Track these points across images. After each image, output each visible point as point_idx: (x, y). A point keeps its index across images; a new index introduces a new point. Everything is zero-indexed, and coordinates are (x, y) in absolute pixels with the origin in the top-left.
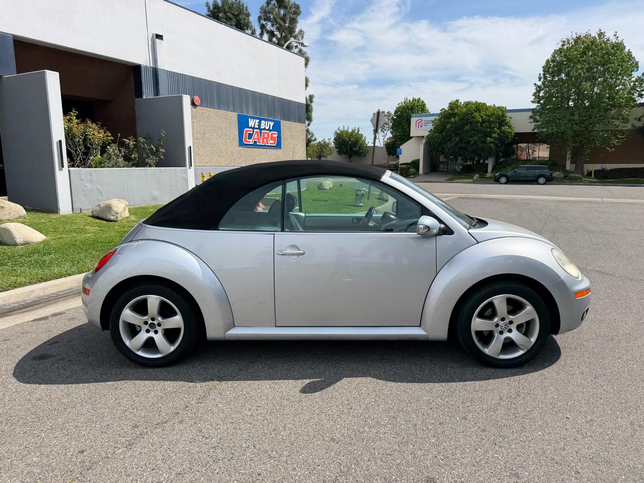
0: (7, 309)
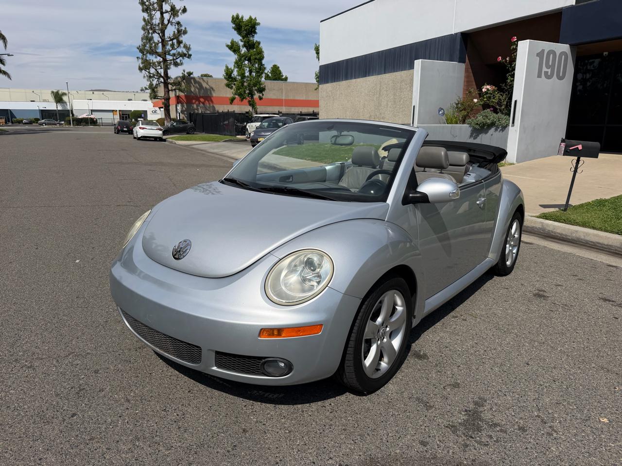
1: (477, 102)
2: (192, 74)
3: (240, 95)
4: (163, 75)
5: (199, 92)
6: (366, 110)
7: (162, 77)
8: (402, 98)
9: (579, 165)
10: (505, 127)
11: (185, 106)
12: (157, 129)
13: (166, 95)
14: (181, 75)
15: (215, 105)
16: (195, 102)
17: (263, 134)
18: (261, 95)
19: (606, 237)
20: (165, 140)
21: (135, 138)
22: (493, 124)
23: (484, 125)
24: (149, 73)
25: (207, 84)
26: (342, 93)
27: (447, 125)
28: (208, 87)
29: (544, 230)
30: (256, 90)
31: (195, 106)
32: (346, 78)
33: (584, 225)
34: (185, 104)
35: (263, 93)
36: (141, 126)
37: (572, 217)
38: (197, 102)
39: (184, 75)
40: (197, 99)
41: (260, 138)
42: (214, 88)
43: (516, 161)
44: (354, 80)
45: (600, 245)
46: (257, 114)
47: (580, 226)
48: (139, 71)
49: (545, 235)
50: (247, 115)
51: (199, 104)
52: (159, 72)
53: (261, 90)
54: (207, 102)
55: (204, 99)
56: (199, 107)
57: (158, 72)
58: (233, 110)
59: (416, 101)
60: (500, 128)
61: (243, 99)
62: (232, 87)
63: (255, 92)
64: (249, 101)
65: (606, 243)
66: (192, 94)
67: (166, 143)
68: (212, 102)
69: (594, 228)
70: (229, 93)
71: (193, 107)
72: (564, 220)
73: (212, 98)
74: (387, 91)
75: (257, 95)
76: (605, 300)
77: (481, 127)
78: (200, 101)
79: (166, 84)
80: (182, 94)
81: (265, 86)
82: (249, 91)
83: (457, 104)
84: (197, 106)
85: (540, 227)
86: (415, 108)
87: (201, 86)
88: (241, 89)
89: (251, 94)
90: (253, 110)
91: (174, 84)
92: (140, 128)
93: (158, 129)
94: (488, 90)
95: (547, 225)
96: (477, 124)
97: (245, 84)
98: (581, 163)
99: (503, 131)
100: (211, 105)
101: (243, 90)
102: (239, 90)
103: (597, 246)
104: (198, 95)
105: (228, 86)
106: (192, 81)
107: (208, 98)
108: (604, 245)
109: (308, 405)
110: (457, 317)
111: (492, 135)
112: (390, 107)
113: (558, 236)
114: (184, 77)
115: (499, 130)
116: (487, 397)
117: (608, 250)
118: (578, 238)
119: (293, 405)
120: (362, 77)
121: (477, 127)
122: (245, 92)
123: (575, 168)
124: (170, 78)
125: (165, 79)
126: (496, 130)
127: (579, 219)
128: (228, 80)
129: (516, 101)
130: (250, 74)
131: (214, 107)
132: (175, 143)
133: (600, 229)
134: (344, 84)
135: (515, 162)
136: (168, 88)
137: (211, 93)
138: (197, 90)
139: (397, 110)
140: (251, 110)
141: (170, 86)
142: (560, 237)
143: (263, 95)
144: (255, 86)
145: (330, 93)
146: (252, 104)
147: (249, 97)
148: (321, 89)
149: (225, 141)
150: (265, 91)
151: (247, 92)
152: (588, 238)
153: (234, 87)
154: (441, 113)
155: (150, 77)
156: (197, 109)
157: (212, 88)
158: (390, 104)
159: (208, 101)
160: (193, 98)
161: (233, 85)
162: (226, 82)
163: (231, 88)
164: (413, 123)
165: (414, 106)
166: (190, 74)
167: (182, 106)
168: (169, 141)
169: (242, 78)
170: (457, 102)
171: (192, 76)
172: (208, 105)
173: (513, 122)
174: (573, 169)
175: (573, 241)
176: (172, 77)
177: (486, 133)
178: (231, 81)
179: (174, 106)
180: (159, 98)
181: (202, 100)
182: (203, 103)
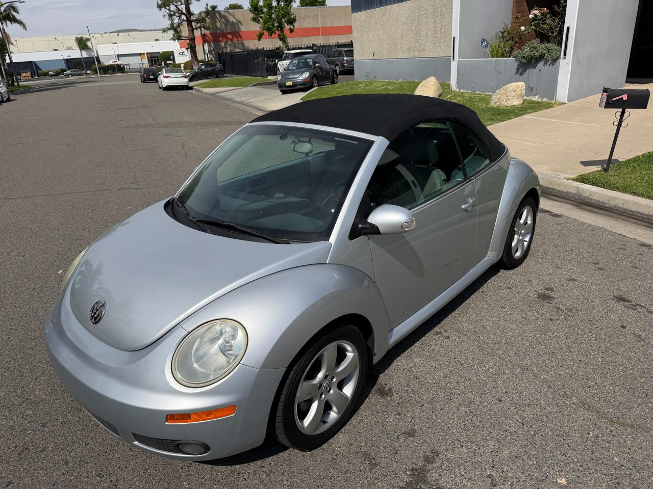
0: (588, 202)
1: (525, 30)
2: (216, 7)
3: (268, 29)
4: (184, 11)
5: (226, 28)
6: (404, 42)
7: (184, 14)
8: (442, 27)
9: (624, 118)
10: (555, 60)
11: (213, 46)
12: (182, 77)
13: (191, 34)
14: (205, 10)
15: (244, 41)
16: (223, 40)
17: (291, 76)
18: (292, 27)
19: (646, 205)
20: (191, 88)
21: (160, 88)
22: (541, 57)
23: (532, 58)
24: (170, 10)
25: (234, 17)
26: (376, 23)
27: (491, 59)
28: (235, 21)
29: (579, 195)
30: (286, 22)
31: (223, 44)
32: (381, 5)
33: (624, 190)
34: (212, 43)
35: (294, 24)
36: (165, 74)
37: (612, 179)
38: (225, 40)
39: (208, 9)
40: (224, 35)
41: (288, 81)
42: (242, 22)
43: (567, 100)
44: (389, 7)
45: (639, 215)
46: (288, 50)
47: (620, 191)
48: (158, 9)
49: (581, 201)
50: (278, 51)
51: (227, 41)
52: (180, 9)
53: (292, 21)
54: (235, 38)
55: (231, 35)
56: (227, 45)
57: (178, 8)
58: (262, 48)
59: (456, 32)
60: (550, 62)
61: (272, 33)
62: (260, 20)
63: (285, 24)
64: (279, 36)
65: (646, 213)
66: (219, 31)
67: (193, 91)
68: (241, 37)
69: (635, 194)
70: (257, 27)
71: (221, 46)
72: (603, 184)
73: (240, 33)
74: (426, 18)
75: (287, 27)
76: (621, 299)
77: (528, 61)
78: (227, 38)
79: (189, 22)
80: (207, 32)
81: (295, 16)
82: (278, 23)
83: (503, 33)
84: (225, 44)
85: (575, 192)
86: (455, 38)
87: (227, 20)
88: (269, 22)
89: (281, 27)
90: (284, 46)
91: (197, 21)
92: (164, 77)
93: (184, 76)
94: (536, 15)
95: (583, 190)
96: (524, 57)
97: (273, 16)
98: (626, 115)
99: (553, 65)
100: (240, 41)
101: (271, 23)
102: (266, 23)
103: (636, 216)
104: (225, 31)
105: (254, 19)
106: (217, 15)
107: (237, 34)
108: (644, 214)
109: (246, 465)
110: (440, 333)
111: (540, 70)
112: (431, 37)
113: (593, 203)
114: (207, 13)
115: (548, 63)
116: (441, 449)
117: (648, 221)
118: (615, 206)
119: (231, 465)
120: (398, 3)
121: (524, 61)
122: (274, 26)
123: (619, 122)
124: (193, 14)
125: (188, 16)
126: (545, 64)
127: (620, 183)
128: (254, 13)
129: (568, 28)
130: (278, 4)
131: (243, 44)
132: (202, 92)
133: (642, 195)
134: (378, 11)
135: (566, 102)
136: (192, 27)
137: (239, 27)
138: (223, 25)
139: (438, 40)
140: (282, 46)
141: (194, 24)
142: (596, 205)
143: (294, 26)
144: (284, 18)
145: (364, 22)
146: (283, 39)
147: (278, 31)
148: (354, 18)
149: (254, 85)
150: (296, 22)
151: (276, 25)
152: (626, 207)
153: (261, 21)
154: (483, 44)
155: (171, 16)
156: (226, 47)
157: (240, 22)
158: (430, 34)
159: (237, 37)
160: (220, 35)
161: (260, 19)
162: (252, 15)
163: (258, 22)
164: (453, 58)
165: (454, 38)
166: (214, 7)
167: (210, 46)
168: (196, 89)
169: (269, 10)
170: (503, 31)
171: (216, 10)
172: (236, 42)
173: (565, 54)
174: (617, 123)
175: (610, 210)
176: (194, 13)
177: (534, 68)
178: (257, 14)
179: (201, 45)
180: (183, 38)
181: (230, 36)
182: (231, 40)
